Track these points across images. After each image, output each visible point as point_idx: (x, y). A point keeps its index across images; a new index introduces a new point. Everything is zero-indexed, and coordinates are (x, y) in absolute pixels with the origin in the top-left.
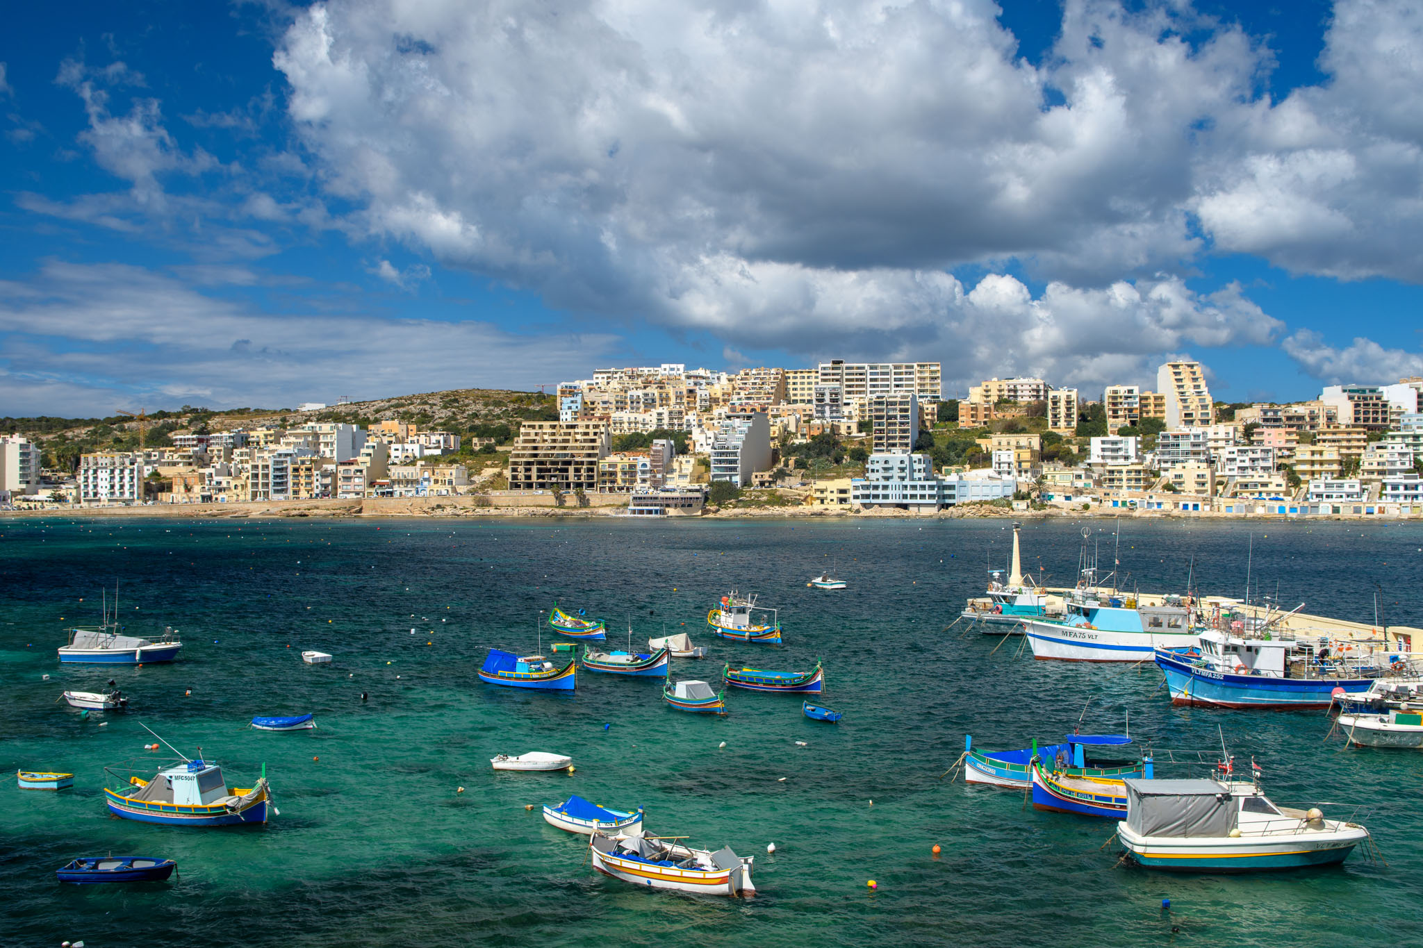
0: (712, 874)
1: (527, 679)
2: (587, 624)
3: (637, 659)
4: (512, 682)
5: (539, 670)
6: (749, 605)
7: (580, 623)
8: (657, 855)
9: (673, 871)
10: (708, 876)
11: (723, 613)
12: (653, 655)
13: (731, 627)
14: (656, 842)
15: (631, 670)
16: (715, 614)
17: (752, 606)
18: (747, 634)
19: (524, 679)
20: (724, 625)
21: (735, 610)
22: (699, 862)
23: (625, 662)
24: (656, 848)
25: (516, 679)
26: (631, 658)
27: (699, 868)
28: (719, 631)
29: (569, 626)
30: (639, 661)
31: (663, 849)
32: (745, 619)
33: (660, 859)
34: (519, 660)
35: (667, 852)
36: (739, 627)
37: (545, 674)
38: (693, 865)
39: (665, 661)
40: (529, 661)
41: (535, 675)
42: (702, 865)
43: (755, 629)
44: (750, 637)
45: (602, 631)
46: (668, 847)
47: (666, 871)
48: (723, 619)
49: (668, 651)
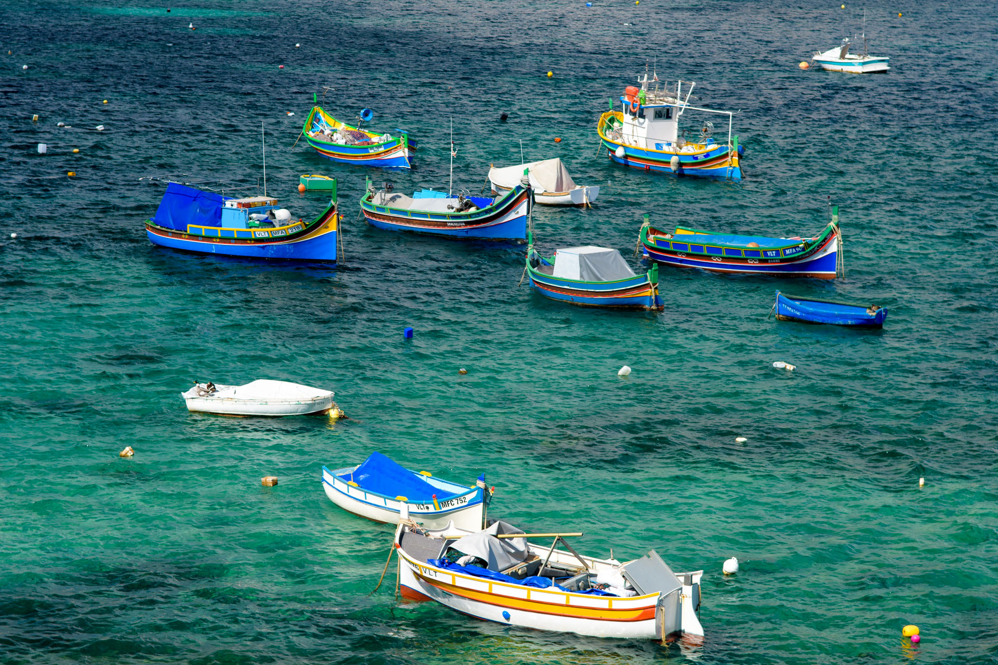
0: (625, 602)
1: (244, 240)
2: (375, 138)
3: (468, 206)
4: (214, 247)
5: (268, 223)
6: (679, 103)
7: (362, 136)
8: (520, 567)
9: (552, 594)
10: (616, 605)
11: (627, 118)
12: (498, 200)
13: (642, 145)
14: (519, 543)
15: (457, 227)
16: (612, 120)
17: (684, 105)
18: (674, 159)
19: (237, 240)
20: (629, 141)
21: (650, 113)
22: (600, 580)
23: (445, 211)
24: (518, 554)
25: (223, 239)
26: (456, 203)
27: (601, 590)
28: (620, 152)
29: (341, 142)
30: (473, 210)
31: (531, 556)
32: (670, 130)
33: (525, 575)
34: (228, 204)
35: (539, 563)
36: (658, 146)
37: (278, 231)
38: (588, 587)
39: (522, 210)
40: (248, 205)
41: (262, 233)
42: (607, 586)
43: (689, 149)
44: (680, 165)
45: (403, 153)
46: (541, 553)
47: (537, 594)
48: (627, 129)
49: (528, 192)
